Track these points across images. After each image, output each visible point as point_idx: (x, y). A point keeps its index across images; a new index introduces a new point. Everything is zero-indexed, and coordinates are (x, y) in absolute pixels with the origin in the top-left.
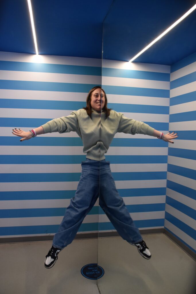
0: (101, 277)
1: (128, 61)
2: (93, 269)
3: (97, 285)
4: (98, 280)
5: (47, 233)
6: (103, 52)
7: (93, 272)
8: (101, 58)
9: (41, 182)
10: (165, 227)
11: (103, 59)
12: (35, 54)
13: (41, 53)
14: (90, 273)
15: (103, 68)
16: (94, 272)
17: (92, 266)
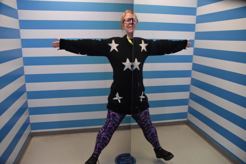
10: (187, 119)
14: (123, 162)
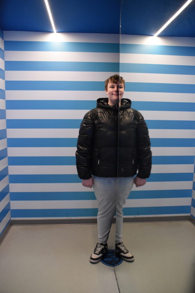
0: (120, 264)
1: (153, 36)
2: (112, 256)
3: (115, 272)
4: (116, 267)
5: (68, 217)
6: (120, 26)
7: (111, 258)
8: (119, 34)
9: (61, 166)
10: (191, 214)
11: (121, 34)
12: (52, 32)
13: (59, 31)
14: (109, 259)
15: (122, 44)
16: (113, 258)
17: (112, 252)
